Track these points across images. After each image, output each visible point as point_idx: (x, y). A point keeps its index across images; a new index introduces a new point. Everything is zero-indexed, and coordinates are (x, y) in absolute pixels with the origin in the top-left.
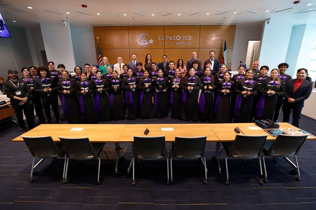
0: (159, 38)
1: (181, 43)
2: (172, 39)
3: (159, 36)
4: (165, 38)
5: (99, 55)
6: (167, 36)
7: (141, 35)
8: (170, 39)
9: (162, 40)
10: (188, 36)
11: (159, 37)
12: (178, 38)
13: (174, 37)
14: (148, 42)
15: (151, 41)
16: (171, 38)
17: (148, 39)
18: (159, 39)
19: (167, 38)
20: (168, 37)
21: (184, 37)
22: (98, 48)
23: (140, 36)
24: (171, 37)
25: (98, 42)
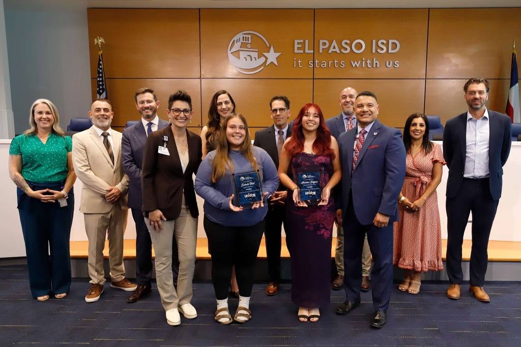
0: (296, 46)
1: (369, 62)
2: (337, 50)
3: (296, 41)
4: (314, 46)
5: (100, 94)
6: (321, 42)
7: (240, 36)
8: (331, 50)
9: (307, 51)
10: (391, 41)
11: (298, 43)
12: (359, 46)
13: (346, 43)
14: (263, 60)
15: (272, 56)
16: (335, 48)
17: (262, 50)
18: (298, 48)
19: (321, 47)
20: (324, 44)
21: (377, 44)
22: (99, 73)
23: (235, 38)
24: (334, 43)
25: (100, 53)
